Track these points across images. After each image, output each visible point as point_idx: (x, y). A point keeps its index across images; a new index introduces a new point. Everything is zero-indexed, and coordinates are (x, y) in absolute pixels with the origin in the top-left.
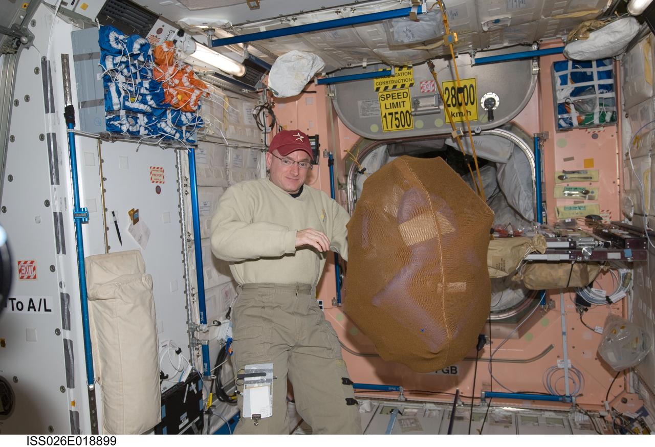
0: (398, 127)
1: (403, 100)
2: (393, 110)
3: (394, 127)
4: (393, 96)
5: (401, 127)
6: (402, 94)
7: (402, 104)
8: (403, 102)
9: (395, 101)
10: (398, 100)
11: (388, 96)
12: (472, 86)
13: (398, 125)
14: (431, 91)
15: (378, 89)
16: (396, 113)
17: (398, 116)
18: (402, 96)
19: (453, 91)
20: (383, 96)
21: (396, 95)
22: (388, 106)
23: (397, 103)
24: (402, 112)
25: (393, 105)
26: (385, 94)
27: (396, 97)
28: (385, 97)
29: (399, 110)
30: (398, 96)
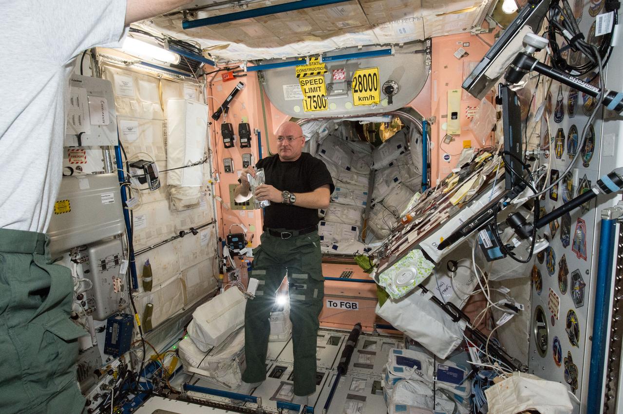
0: (316, 108)
1: (319, 85)
2: (312, 94)
3: (313, 108)
4: (311, 82)
5: (318, 108)
6: (318, 80)
7: (318, 89)
8: (319, 87)
9: (312, 86)
10: (316, 86)
11: (307, 82)
12: (375, 74)
13: (315, 106)
14: (342, 78)
15: (298, 76)
16: (314, 96)
17: (315, 99)
18: (318, 82)
19: (360, 78)
20: (302, 82)
21: (313, 81)
22: (307, 91)
23: (314, 88)
24: (318, 96)
25: (311, 90)
26: (304, 80)
27: (314, 83)
28: (305, 82)
29: (316, 94)
30: (315, 82)
